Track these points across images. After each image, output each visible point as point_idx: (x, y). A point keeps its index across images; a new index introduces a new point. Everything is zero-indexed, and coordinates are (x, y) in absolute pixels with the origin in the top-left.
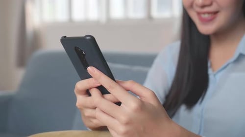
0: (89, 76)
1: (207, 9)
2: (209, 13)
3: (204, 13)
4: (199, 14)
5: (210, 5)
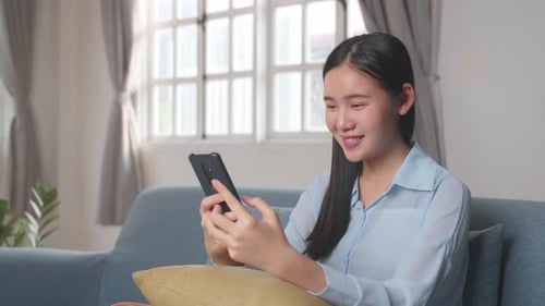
0: (215, 192)
1: (350, 133)
2: (353, 137)
3: (348, 138)
4: (345, 138)
5: (354, 128)
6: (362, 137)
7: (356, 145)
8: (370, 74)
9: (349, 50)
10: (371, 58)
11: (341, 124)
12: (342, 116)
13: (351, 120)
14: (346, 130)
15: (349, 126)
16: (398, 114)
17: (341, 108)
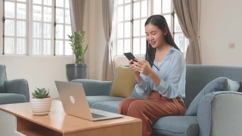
6: (155, 42)
7: (154, 44)
11: (150, 39)
12: (150, 37)
13: (153, 38)
14: (152, 40)
17: (150, 35)
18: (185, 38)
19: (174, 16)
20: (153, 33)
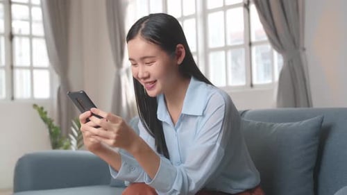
1: (148, 80)
2: (150, 82)
3: (148, 83)
5: (149, 77)
6: (155, 81)
7: (152, 87)
8: (154, 42)
9: (140, 27)
10: (153, 32)
13: (147, 72)
14: (145, 78)
15: (145, 75)
16: (177, 65)
17: (140, 65)
18: (275, 53)
19: (248, 10)
20: (148, 60)
